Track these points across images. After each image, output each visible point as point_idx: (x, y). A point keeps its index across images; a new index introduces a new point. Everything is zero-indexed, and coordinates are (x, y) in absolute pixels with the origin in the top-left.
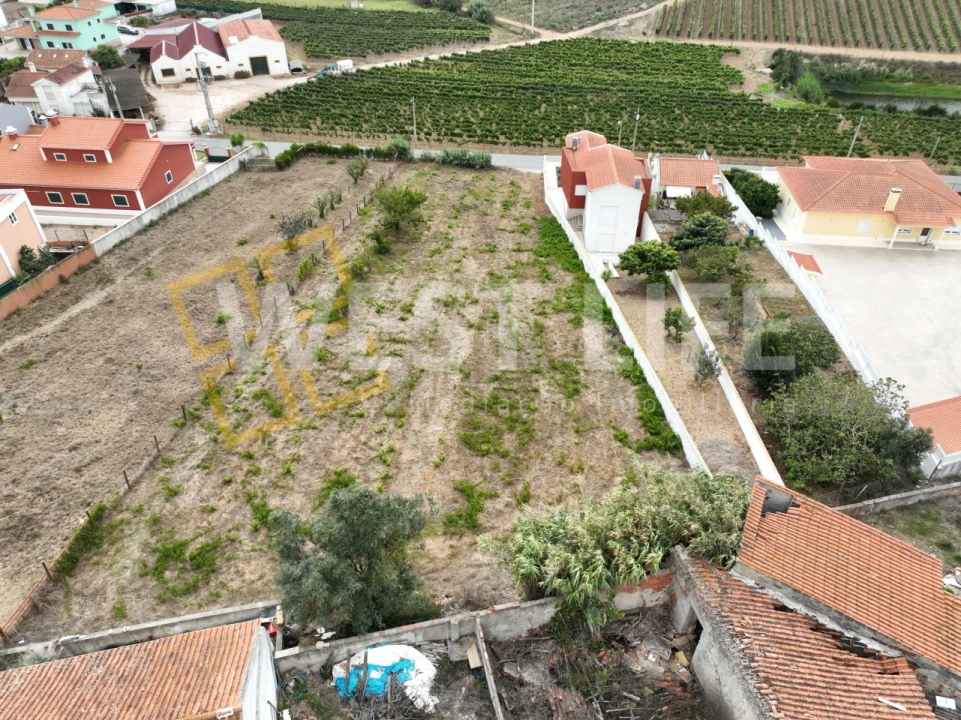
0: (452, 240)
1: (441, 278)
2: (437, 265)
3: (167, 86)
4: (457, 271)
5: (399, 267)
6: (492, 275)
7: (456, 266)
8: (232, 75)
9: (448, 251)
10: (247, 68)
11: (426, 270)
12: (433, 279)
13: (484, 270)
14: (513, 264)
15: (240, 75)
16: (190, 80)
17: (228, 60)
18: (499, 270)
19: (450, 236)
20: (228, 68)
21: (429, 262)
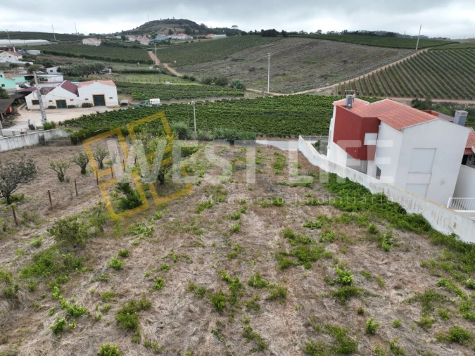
0: (225, 194)
1: (210, 242)
2: (204, 222)
3: (33, 110)
4: (236, 231)
5: (148, 225)
6: (292, 237)
7: (233, 225)
8: (80, 105)
9: (221, 205)
10: (91, 101)
11: (188, 231)
12: (197, 245)
13: (277, 231)
14: (315, 221)
15: (86, 106)
16: (51, 107)
17: (78, 96)
18: (299, 229)
19: (223, 190)
20: (78, 101)
21: (193, 219)
